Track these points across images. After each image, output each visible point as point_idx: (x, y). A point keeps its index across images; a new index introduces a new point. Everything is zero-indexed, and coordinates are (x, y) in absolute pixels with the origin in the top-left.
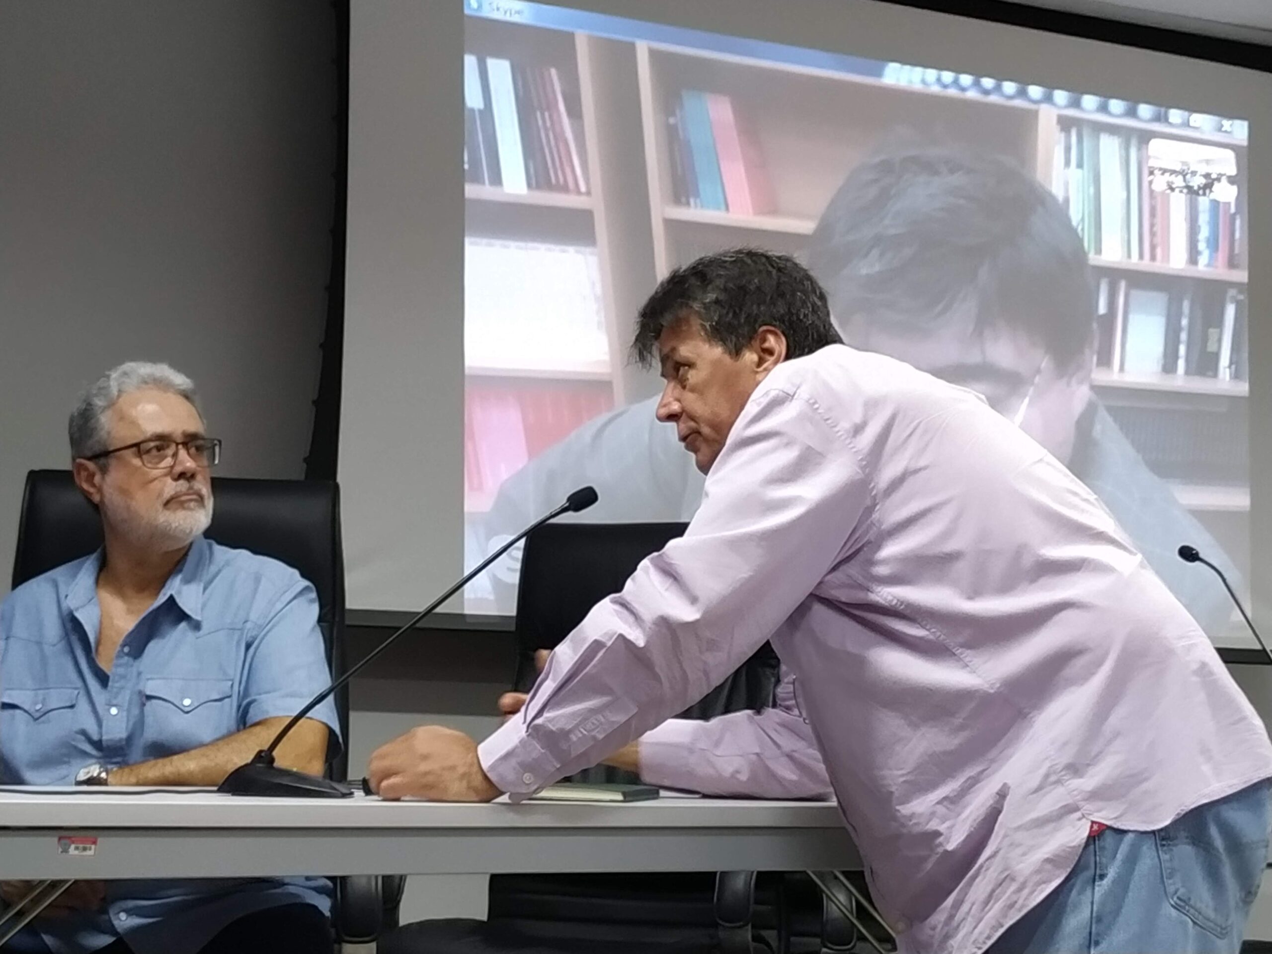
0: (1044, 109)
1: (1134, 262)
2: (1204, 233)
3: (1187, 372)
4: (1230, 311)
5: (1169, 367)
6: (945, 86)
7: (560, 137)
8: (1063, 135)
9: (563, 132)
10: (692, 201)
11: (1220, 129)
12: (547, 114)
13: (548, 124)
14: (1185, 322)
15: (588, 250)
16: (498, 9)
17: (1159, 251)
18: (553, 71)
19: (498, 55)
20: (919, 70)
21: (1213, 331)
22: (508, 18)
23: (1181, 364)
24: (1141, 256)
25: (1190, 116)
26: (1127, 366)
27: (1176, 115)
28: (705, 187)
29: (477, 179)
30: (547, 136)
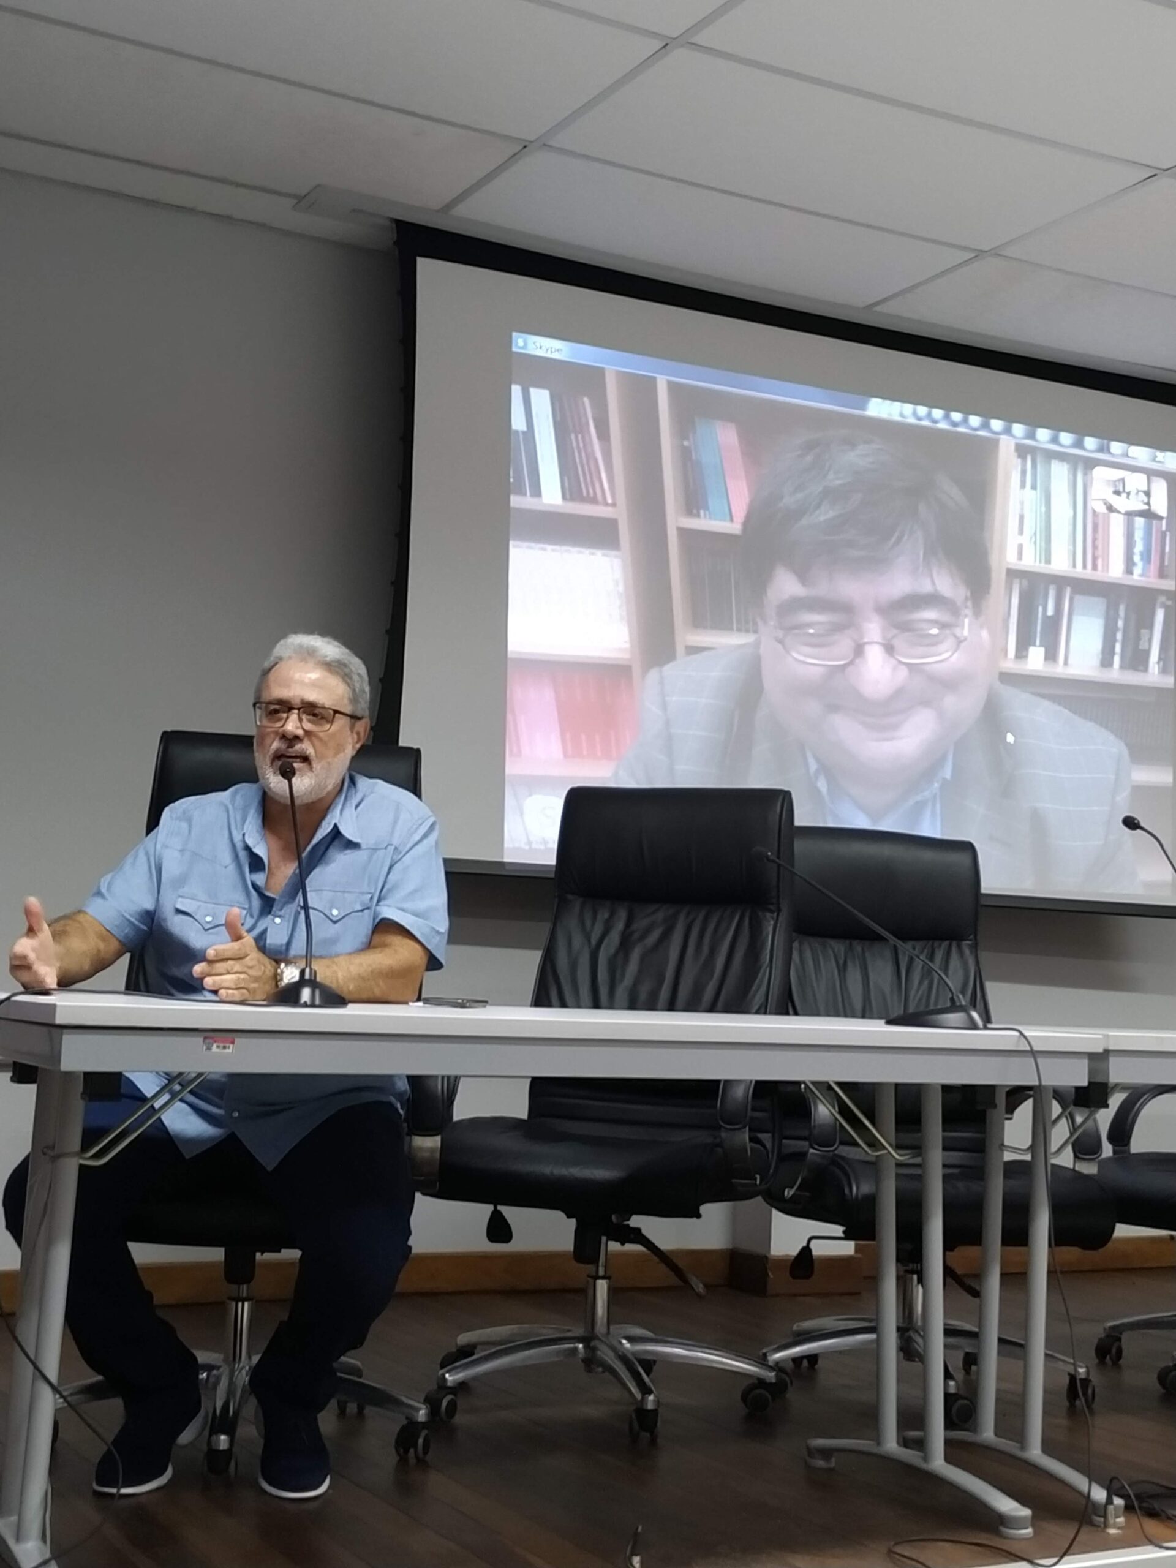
0: (1004, 438)
1: (1079, 571)
2: (1139, 547)
3: (1122, 667)
4: (1160, 615)
5: (1106, 661)
6: (920, 419)
7: (590, 456)
8: (1019, 460)
9: (593, 452)
10: (702, 512)
11: (1154, 460)
12: (580, 436)
13: (581, 445)
14: (1120, 623)
15: (614, 553)
16: (541, 347)
17: (1100, 562)
18: (586, 400)
19: (539, 385)
20: (897, 404)
21: (1144, 632)
22: (549, 355)
23: (1117, 660)
24: (1085, 566)
25: (1129, 447)
26: (1070, 661)
27: (1116, 447)
28: (714, 502)
29: (521, 492)
30: (580, 457)
